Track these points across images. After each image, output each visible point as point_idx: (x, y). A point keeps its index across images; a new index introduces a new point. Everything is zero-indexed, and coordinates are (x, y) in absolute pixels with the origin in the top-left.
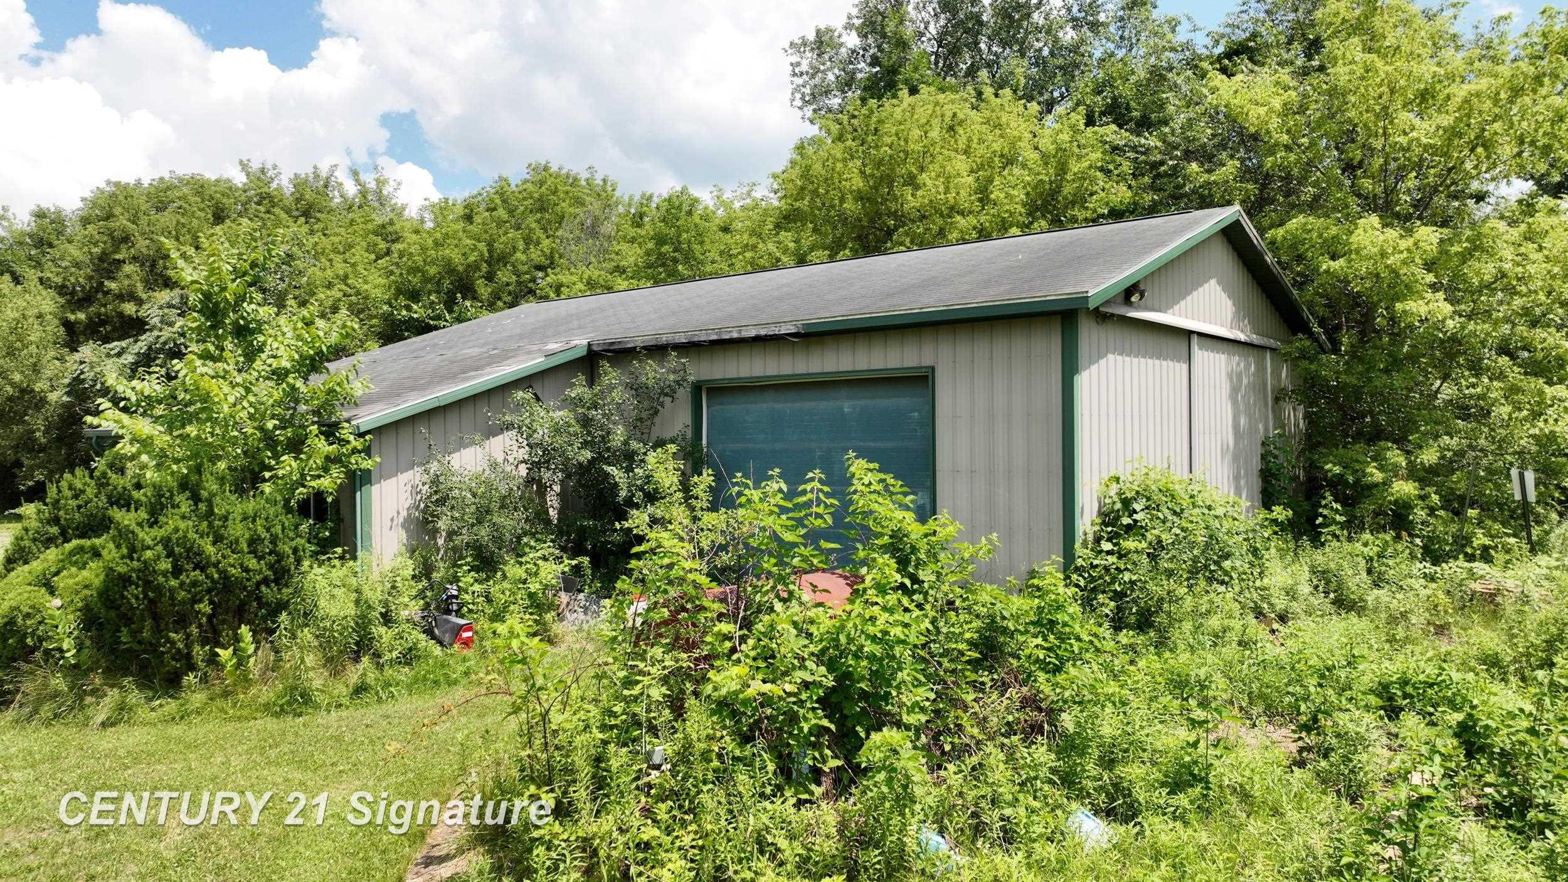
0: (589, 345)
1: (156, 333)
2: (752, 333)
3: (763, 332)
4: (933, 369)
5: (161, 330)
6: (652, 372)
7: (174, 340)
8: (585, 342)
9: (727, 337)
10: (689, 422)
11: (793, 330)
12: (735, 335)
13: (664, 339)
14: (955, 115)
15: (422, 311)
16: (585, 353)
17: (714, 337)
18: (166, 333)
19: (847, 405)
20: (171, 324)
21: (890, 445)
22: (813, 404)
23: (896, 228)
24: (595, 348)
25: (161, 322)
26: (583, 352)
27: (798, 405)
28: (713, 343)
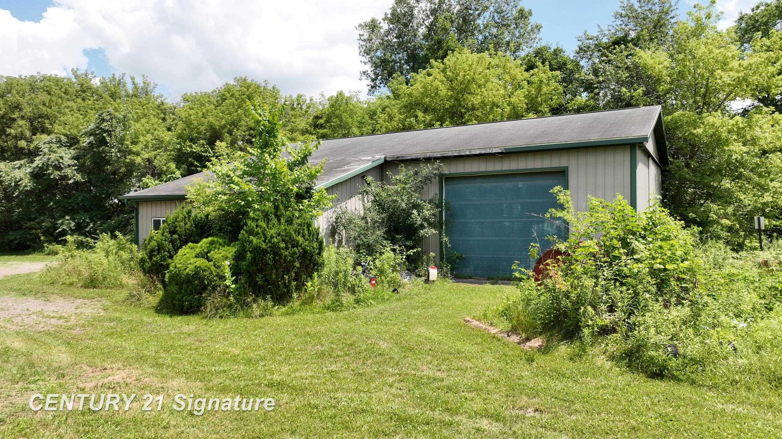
0: (385, 158)
1: (47, 157)
2: (477, 152)
3: (483, 152)
4: (567, 168)
5: (50, 155)
6: (426, 170)
7: (58, 160)
8: (383, 157)
9: (463, 154)
10: (437, 192)
11: (499, 151)
12: (468, 153)
13: (428, 155)
14: (490, 63)
15: (198, 148)
16: (383, 162)
17: (456, 154)
18: (53, 157)
19: (521, 184)
20: (54, 152)
21: (541, 200)
22: (501, 184)
23: (465, 113)
24: (388, 159)
25: (49, 151)
26: (382, 161)
27: (495, 184)
28: (455, 157)
